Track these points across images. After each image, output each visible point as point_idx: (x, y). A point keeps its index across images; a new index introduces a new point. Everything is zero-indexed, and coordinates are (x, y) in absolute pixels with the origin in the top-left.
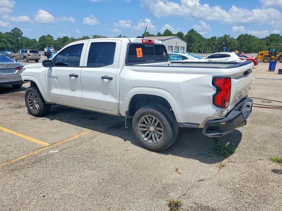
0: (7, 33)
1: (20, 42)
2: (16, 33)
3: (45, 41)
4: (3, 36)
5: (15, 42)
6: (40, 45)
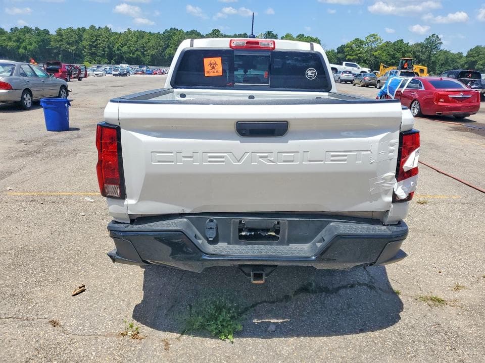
0: (418, 45)
1: (433, 59)
2: (432, 43)
3: (478, 56)
4: (409, 50)
5: (424, 59)
6: (466, 63)
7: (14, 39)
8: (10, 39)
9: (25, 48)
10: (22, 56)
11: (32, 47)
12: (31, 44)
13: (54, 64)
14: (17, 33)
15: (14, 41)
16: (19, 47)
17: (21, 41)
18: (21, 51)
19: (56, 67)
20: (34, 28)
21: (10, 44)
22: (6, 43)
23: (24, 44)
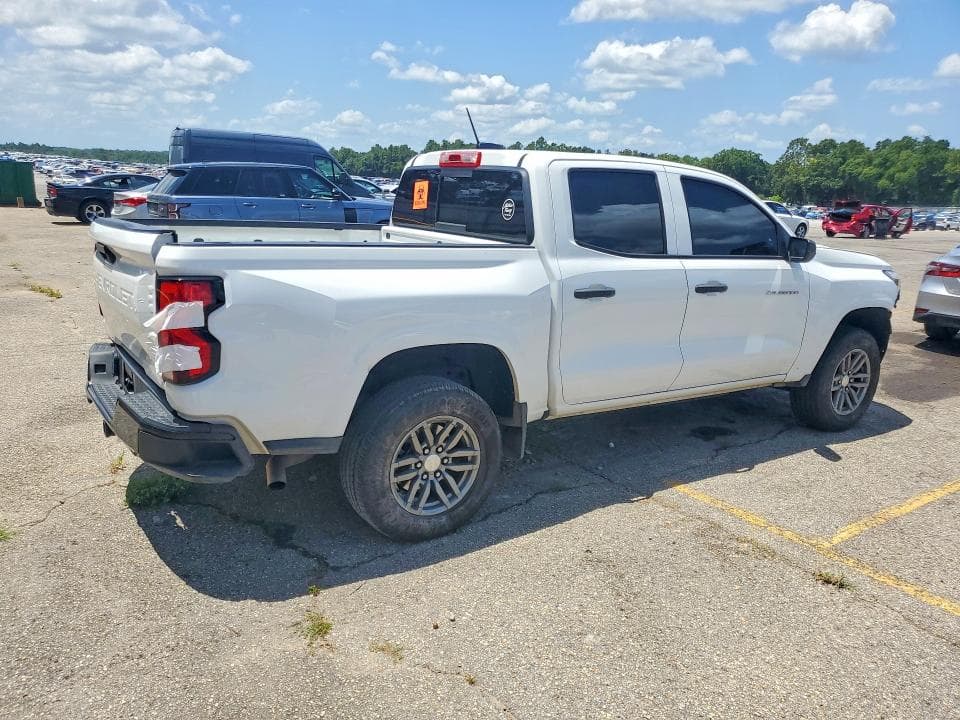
7: (876, 162)
8: (869, 162)
9: (891, 178)
10: (883, 193)
11: (904, 176)
12: (905, 170)
13: (848, 205)
14: (885, 151)
15: (875, 166)
16: (880, 176)
17: (888, 164)
18: (883, 183)
19: (849, 210)
20: (921, 139)
21: (866, 170)
22: (860, 169)
23: (892, 170)
